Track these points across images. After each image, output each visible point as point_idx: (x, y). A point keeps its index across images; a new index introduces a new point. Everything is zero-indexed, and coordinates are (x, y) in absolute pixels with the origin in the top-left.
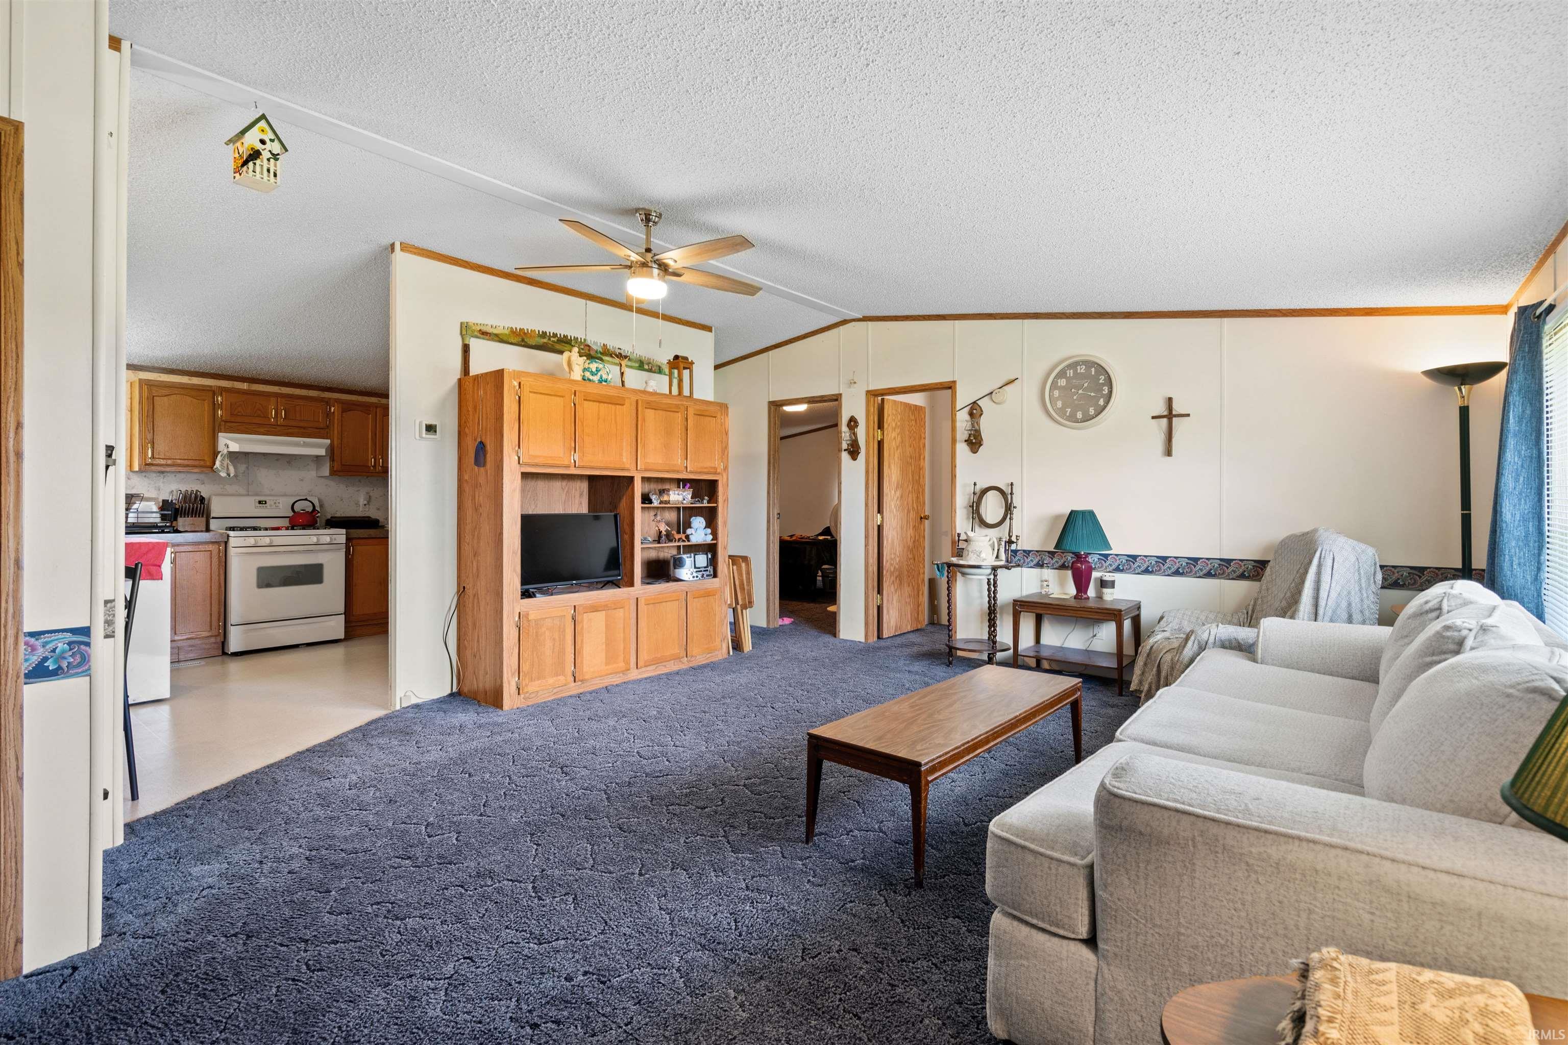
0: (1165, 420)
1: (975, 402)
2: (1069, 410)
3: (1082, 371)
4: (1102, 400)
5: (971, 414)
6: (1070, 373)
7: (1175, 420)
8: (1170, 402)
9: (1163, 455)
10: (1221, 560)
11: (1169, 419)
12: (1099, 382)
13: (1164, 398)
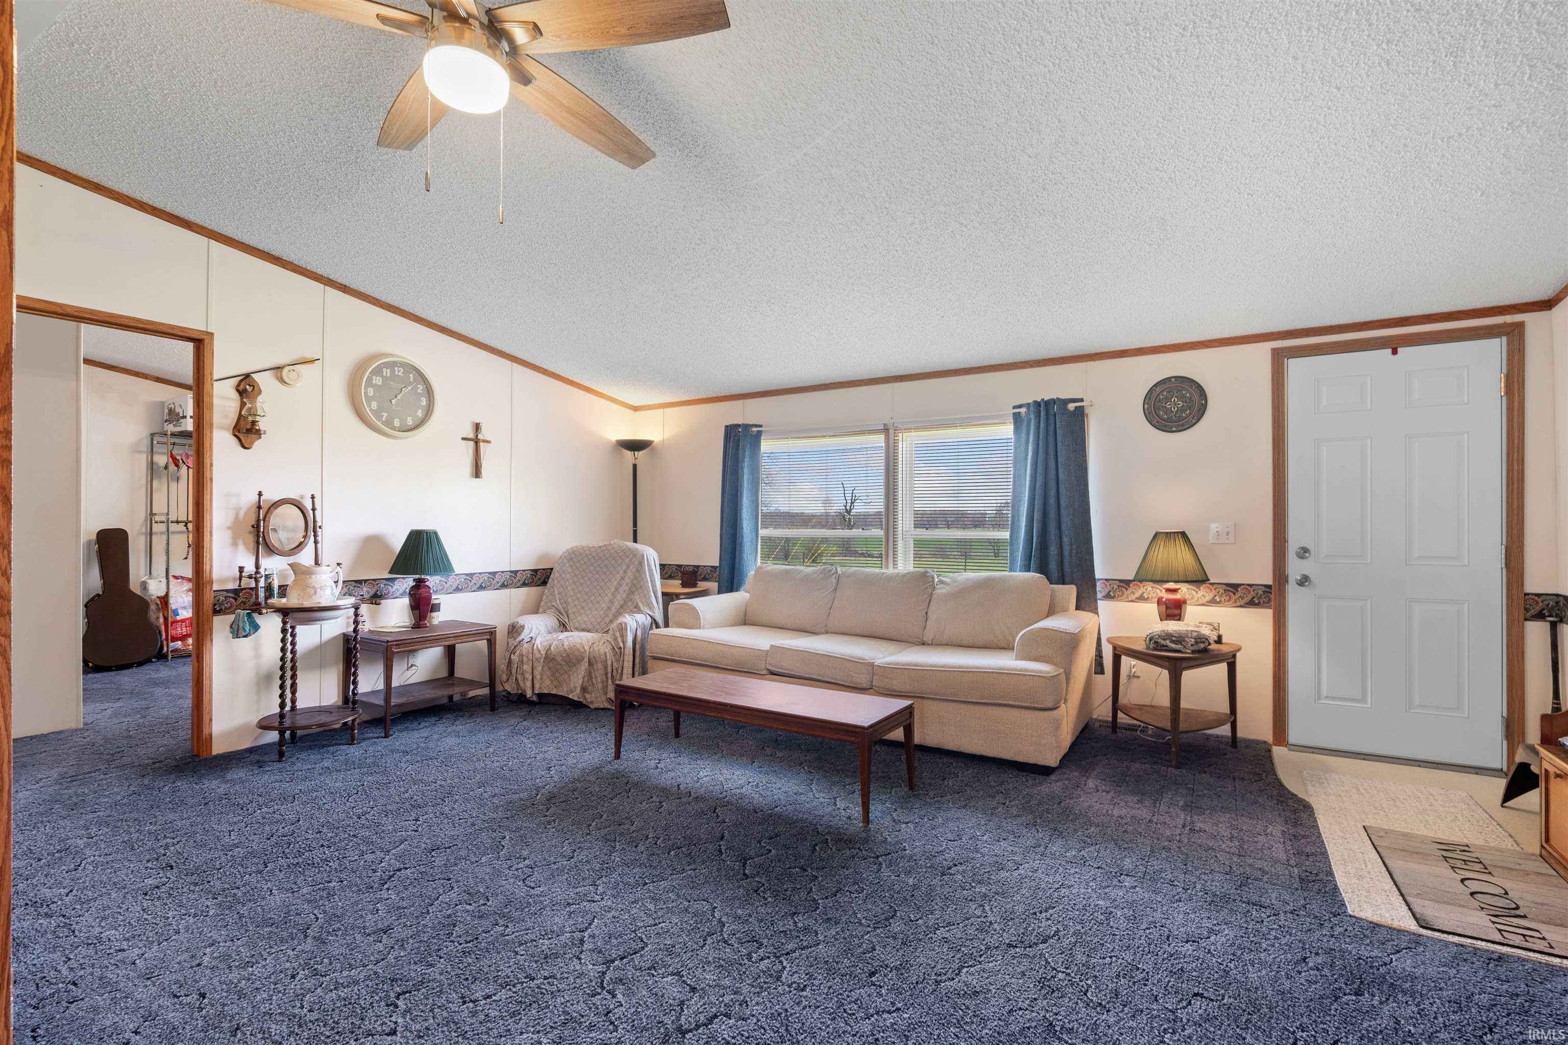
0: (472, 444)
1: (247, 376)
2: (386, 415)
3: (400, 374)
4: (420, 411)
5: (242, 393)
6: (387, 372)
7: (482, 444)
8: (477, 427)
9: (472, 476)
10: (511, 572)
11: (477, 442)
12: (419, 391)
13: (473, 423)
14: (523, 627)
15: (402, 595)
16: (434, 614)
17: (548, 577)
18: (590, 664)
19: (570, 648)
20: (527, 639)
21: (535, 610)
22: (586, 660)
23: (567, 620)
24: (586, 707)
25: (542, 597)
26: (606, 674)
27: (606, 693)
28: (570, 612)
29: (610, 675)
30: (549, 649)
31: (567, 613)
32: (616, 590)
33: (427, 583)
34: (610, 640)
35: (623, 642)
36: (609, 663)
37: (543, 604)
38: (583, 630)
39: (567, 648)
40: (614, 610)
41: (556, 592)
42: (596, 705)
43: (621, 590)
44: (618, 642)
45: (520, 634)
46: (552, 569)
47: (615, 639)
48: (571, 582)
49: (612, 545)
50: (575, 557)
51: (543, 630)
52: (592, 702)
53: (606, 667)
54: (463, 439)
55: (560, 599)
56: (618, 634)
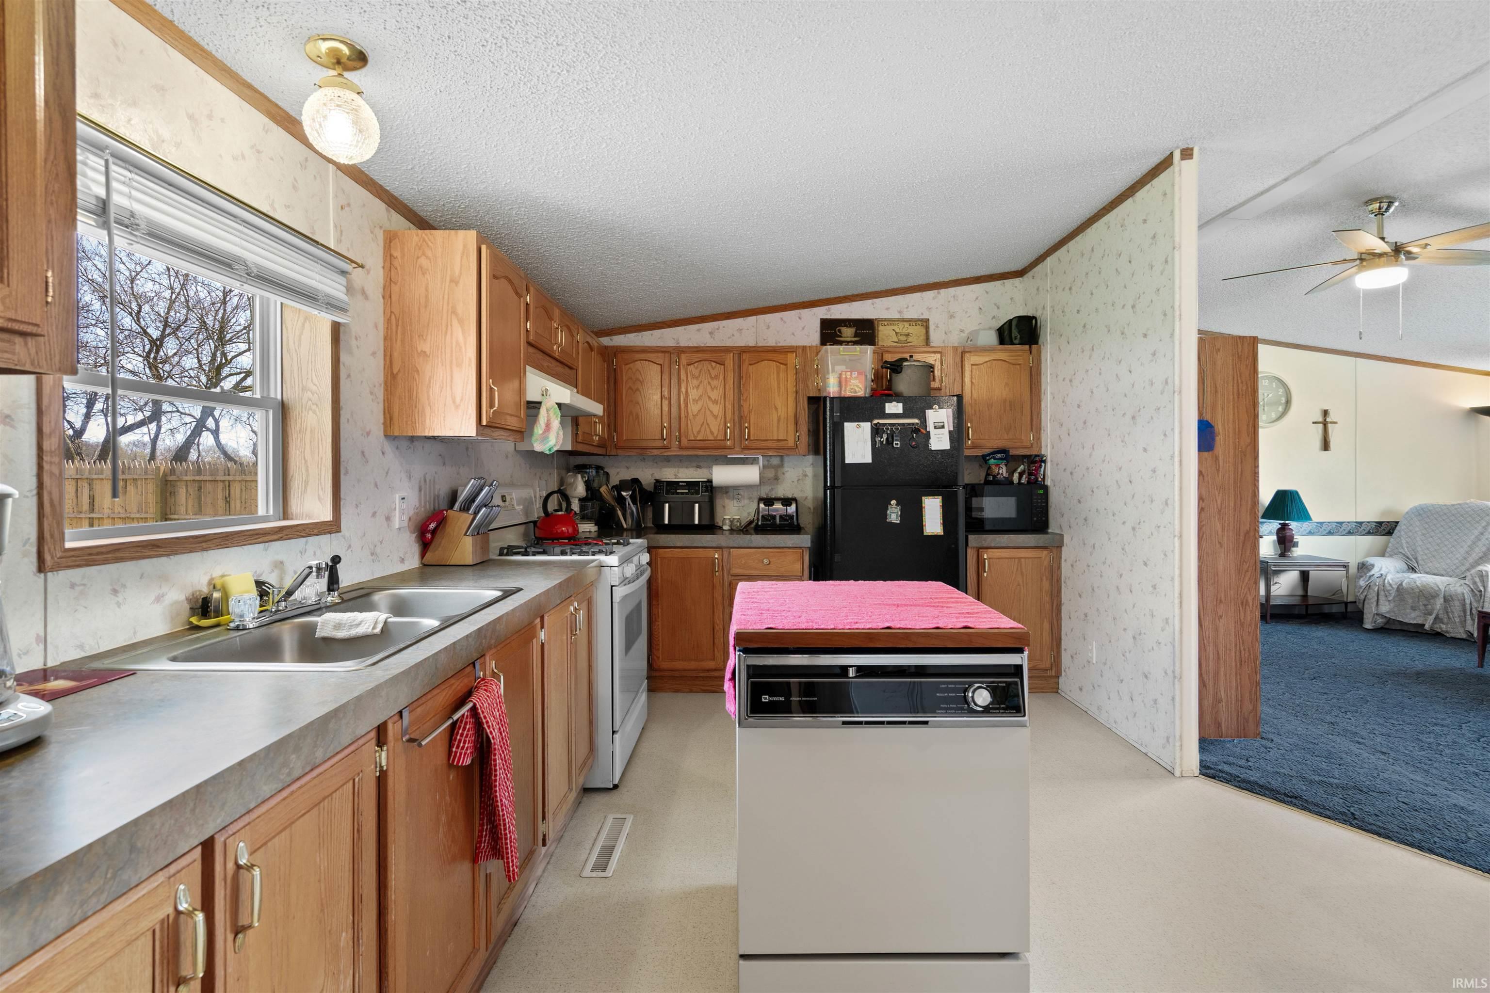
0: (1321, 426)
3: (1266, 384)
4: (1280, 407)
7: (1330, 426)
8: (1326, 413)
9: (1322, 450)
10: (1356, 522)
11: (1325, 424)
12: (1280, 393)
13: (1322, 410)
14: (1373, 566)
15: (1270, 533)
16: (1294, 549)
17: (1394, 529)
18: (1446, 599)
19: (1424, 586)
20: (1377, 575)
21: (1382, 554)
22: (1442, 596)
23: (1416, 565)
24: (1443, 635)
25: (1388, 544)
26: (1464, 611)
27: (1464, 627)
28: (1419, 558)
29: (1468, 612)
30: (1401, 584)
31: (1416, 559)
32: (1474, 543)
33: (1290, 527)
34: (1468, 583)
35: (1484, 587)
36: (1468, 602)
37: (1388, 550)
38: (1435, 574)
39: (1419, 585)
40: (1471, 560)
41: (1404, 542)
42: (1453, 635)
43: (1480, 544)
44: (1477, 585)
45: (1370, 570)
46: (1397, 523)
47: (1475, 583)
48: (1419, 533)
49: (1467, 504)
50: (1423, 514)
51: (1392, 569)
52: (1447, 632)
53: (1464, 605)
54: (1313, 423)
55: (1407, 547)
56: (1477, 580)
